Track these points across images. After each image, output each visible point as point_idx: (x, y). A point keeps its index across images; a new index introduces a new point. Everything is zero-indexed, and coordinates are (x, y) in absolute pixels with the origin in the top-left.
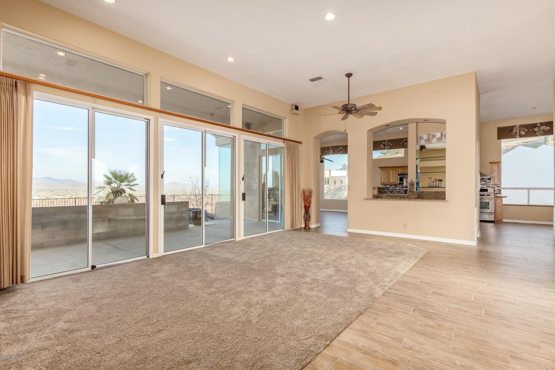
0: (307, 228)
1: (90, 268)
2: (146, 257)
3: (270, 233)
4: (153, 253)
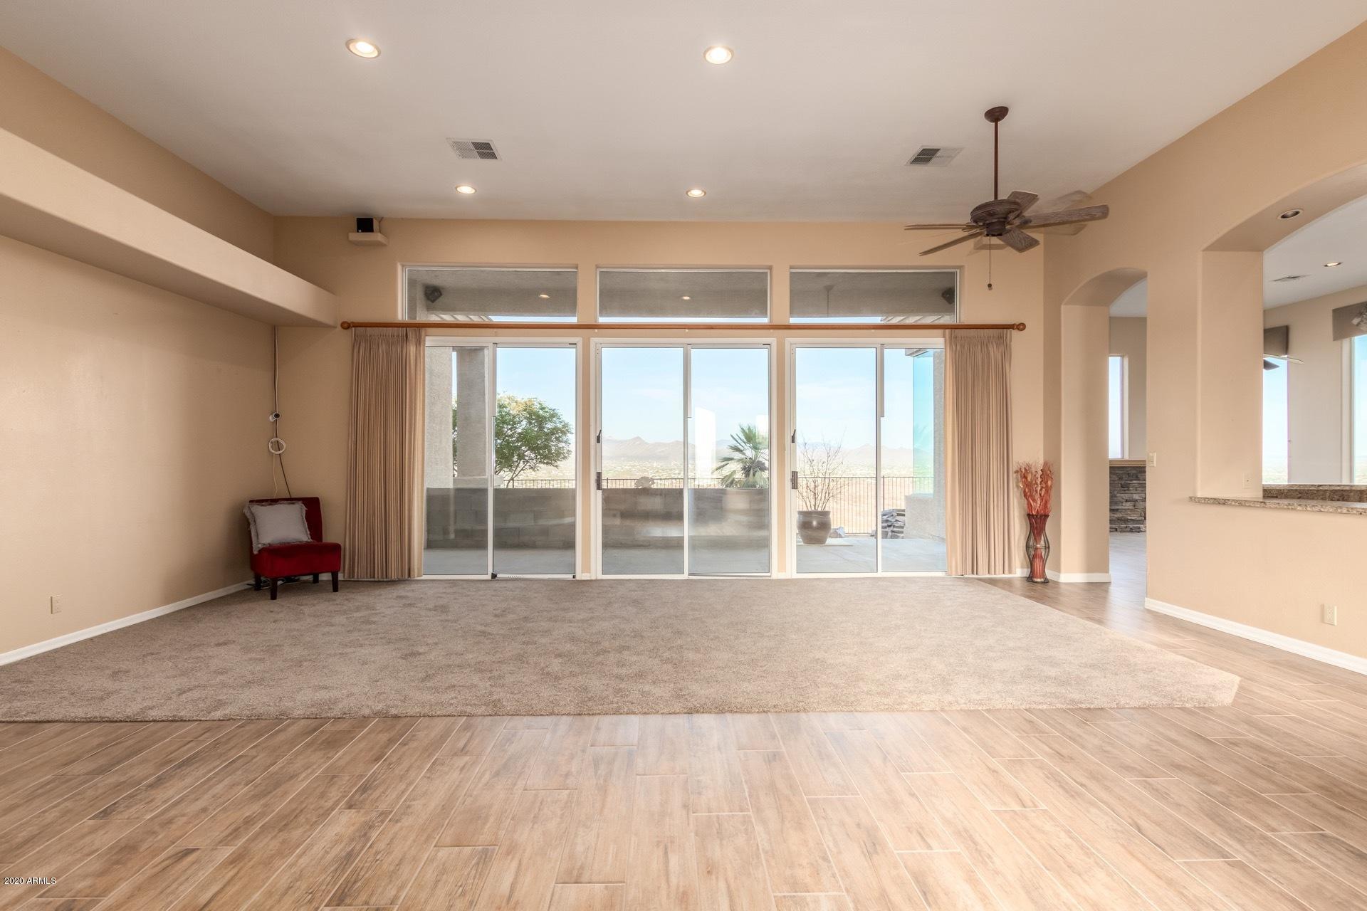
0: (1039, 580)
1: (489, 577)
2: (571, 576)
3: (914, 577)
4: (582, 573)
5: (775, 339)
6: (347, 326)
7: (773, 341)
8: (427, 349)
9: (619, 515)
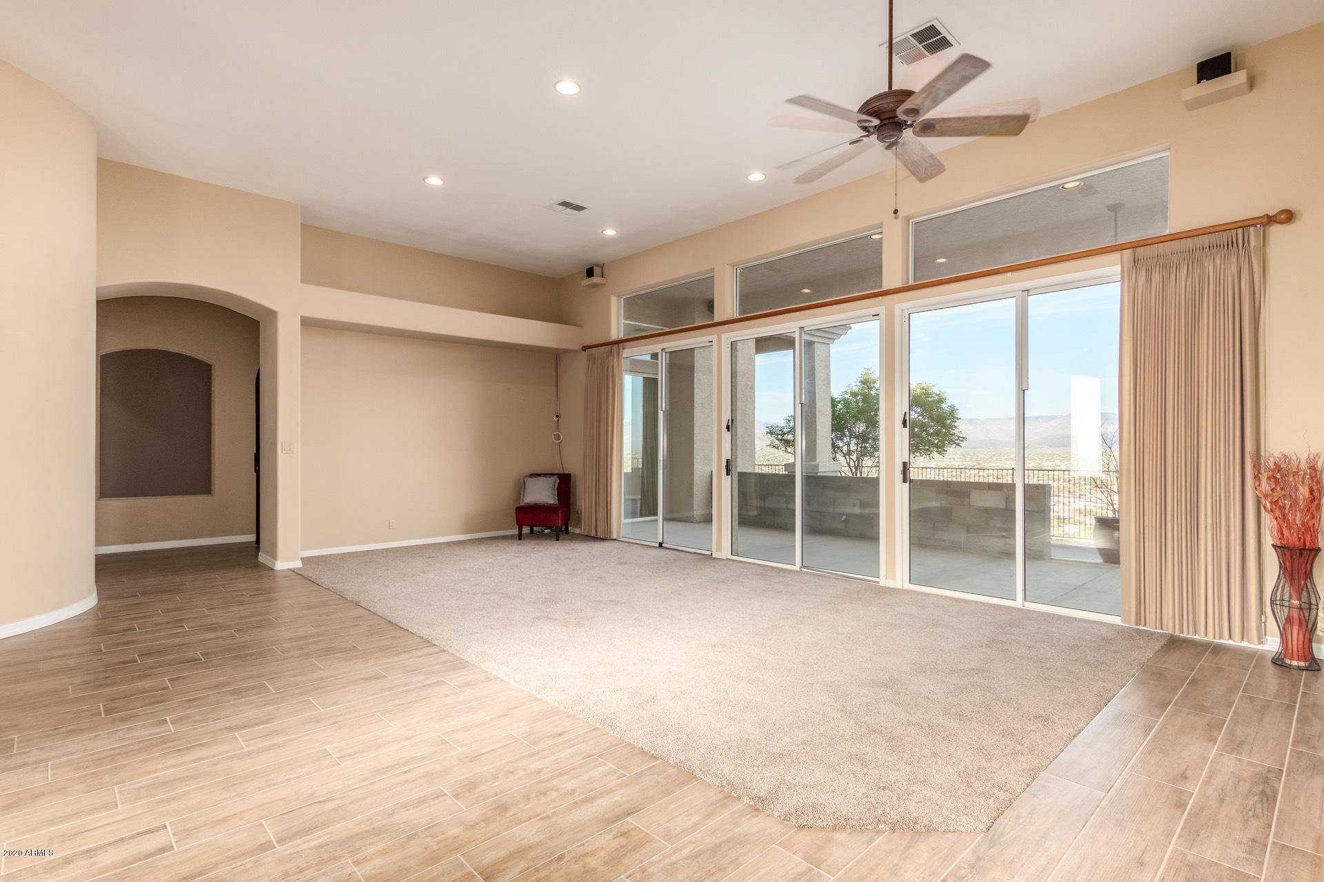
0: (1296, 664)
5: (884, 307)
6: (585, 348)
7: (880, 309)
8: (623, 360)
9: (858, 504)
